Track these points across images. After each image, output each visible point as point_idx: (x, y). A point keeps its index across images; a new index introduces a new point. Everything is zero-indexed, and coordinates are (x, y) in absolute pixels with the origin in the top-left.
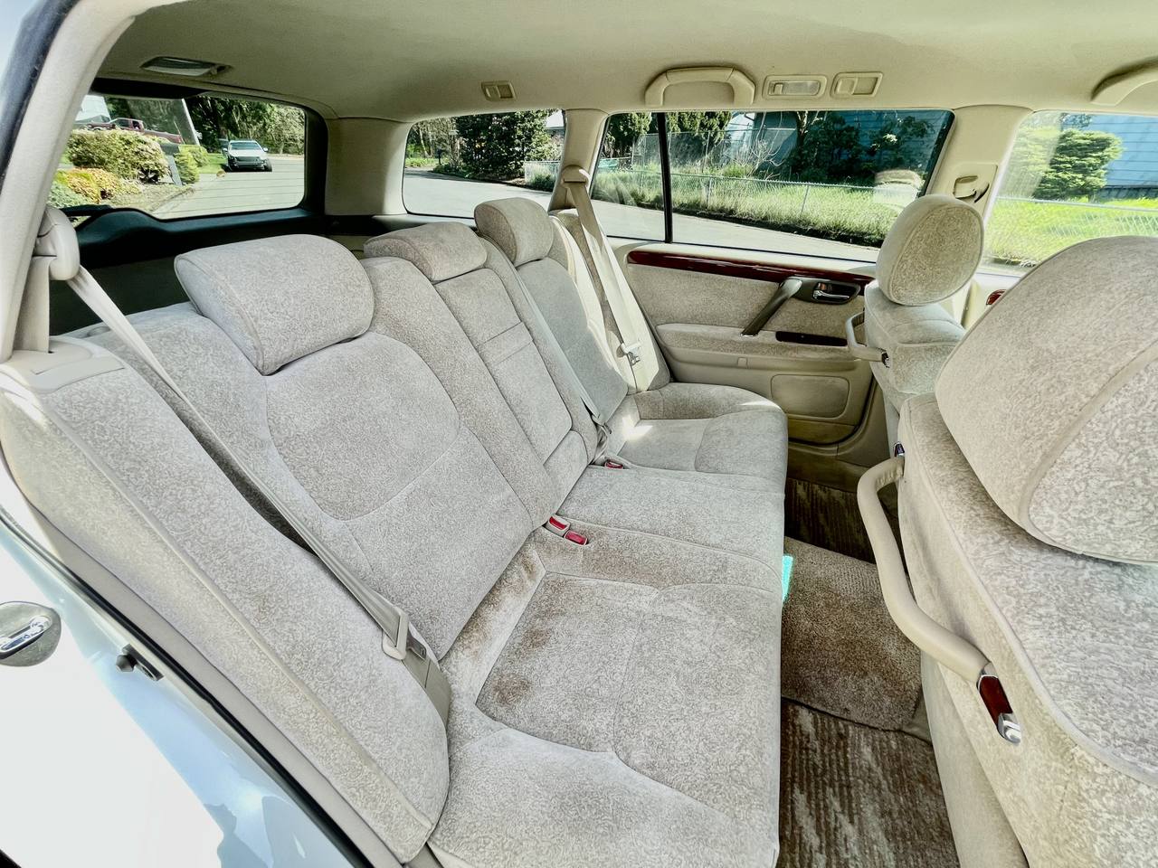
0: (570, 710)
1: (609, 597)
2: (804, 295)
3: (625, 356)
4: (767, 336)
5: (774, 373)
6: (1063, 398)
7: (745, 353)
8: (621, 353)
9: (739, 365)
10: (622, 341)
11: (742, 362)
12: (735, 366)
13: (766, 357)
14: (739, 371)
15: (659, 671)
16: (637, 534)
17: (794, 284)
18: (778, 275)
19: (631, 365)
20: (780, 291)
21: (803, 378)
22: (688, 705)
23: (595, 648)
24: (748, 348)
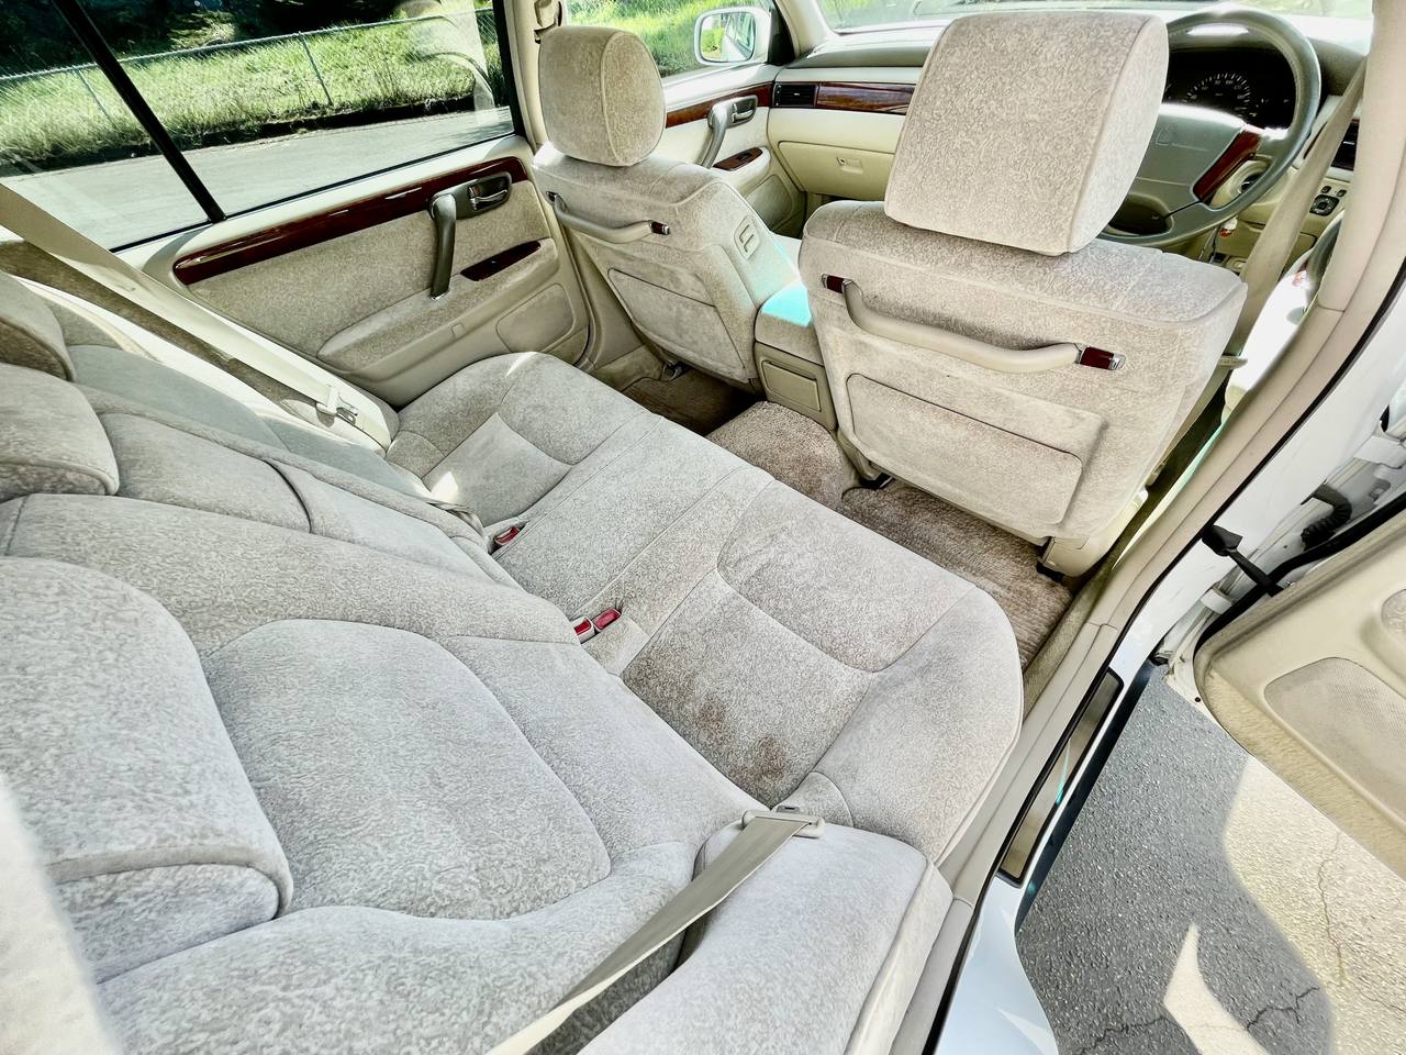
0: (818, 700)
1: (698, 619)
2: (465, 211)
3: (336, 419)
4: (459, 285)
5: (495, 321)
6: (1073, 148)
7: (456, 316)
8: (326, 418)
9: (457, 335)
10: (314, 403)
11: (458, 330)
12: (454, 340)
13: (479, 307)
14: (461, 342)
15: (814, 603)
16: (644, 553)
17: (446, 200)
18: (418, 198)
19: (353, 423)
20: (438, 219)
21: (524, 308)
22: (857, 592)
23: (759, 653)
24: (455, 309)
